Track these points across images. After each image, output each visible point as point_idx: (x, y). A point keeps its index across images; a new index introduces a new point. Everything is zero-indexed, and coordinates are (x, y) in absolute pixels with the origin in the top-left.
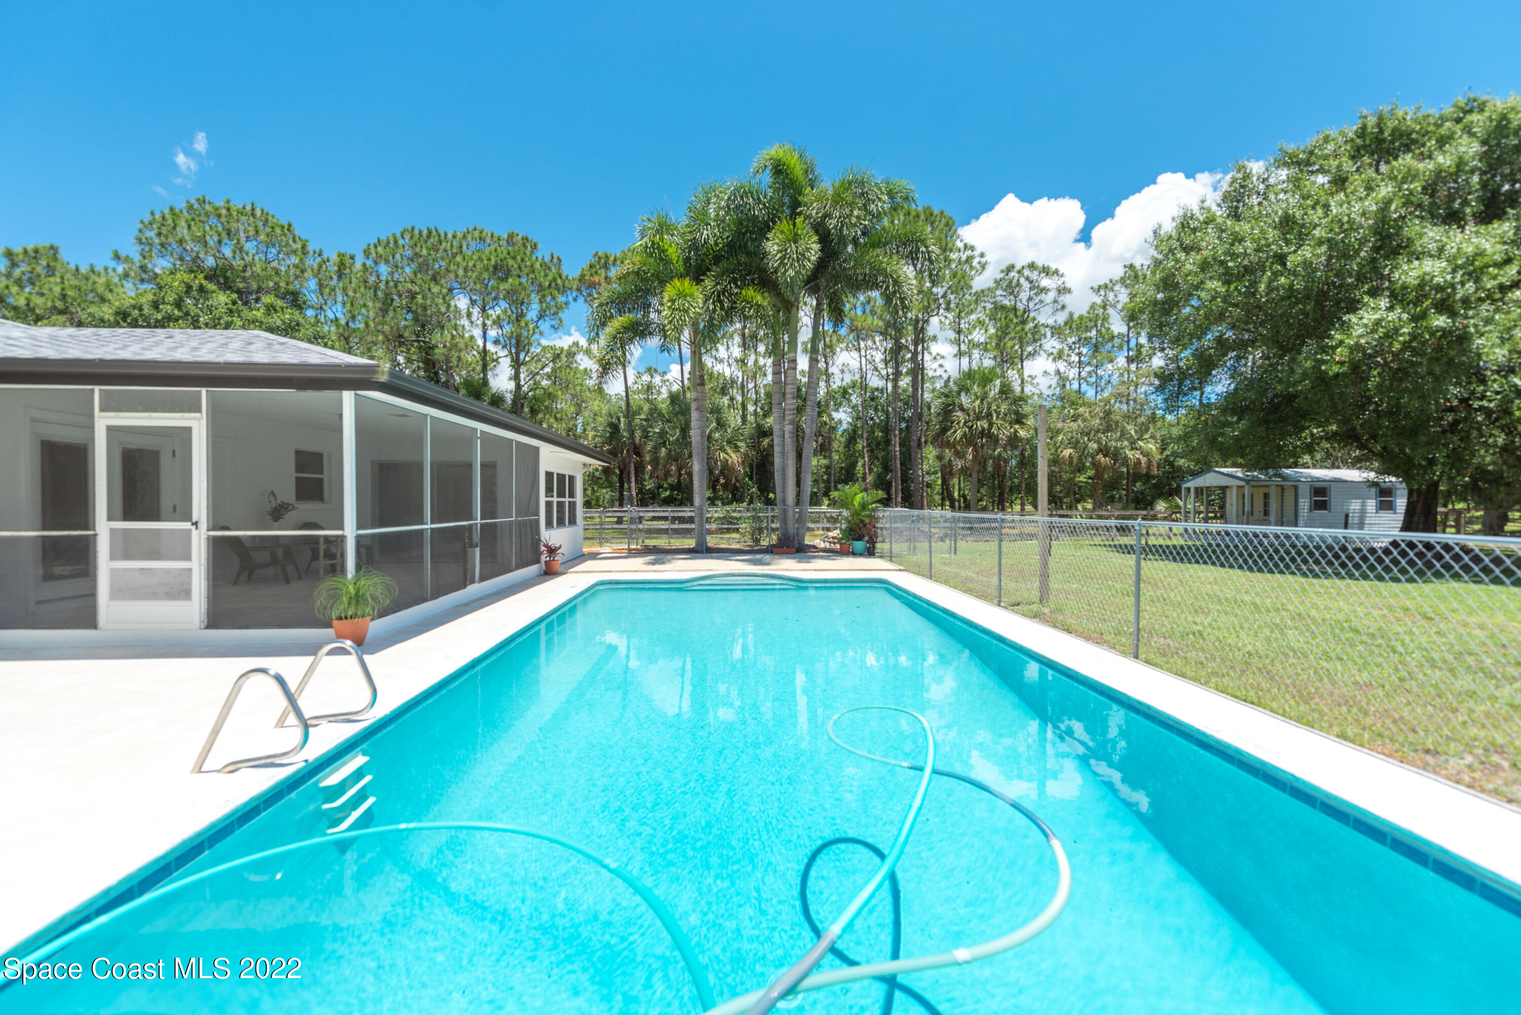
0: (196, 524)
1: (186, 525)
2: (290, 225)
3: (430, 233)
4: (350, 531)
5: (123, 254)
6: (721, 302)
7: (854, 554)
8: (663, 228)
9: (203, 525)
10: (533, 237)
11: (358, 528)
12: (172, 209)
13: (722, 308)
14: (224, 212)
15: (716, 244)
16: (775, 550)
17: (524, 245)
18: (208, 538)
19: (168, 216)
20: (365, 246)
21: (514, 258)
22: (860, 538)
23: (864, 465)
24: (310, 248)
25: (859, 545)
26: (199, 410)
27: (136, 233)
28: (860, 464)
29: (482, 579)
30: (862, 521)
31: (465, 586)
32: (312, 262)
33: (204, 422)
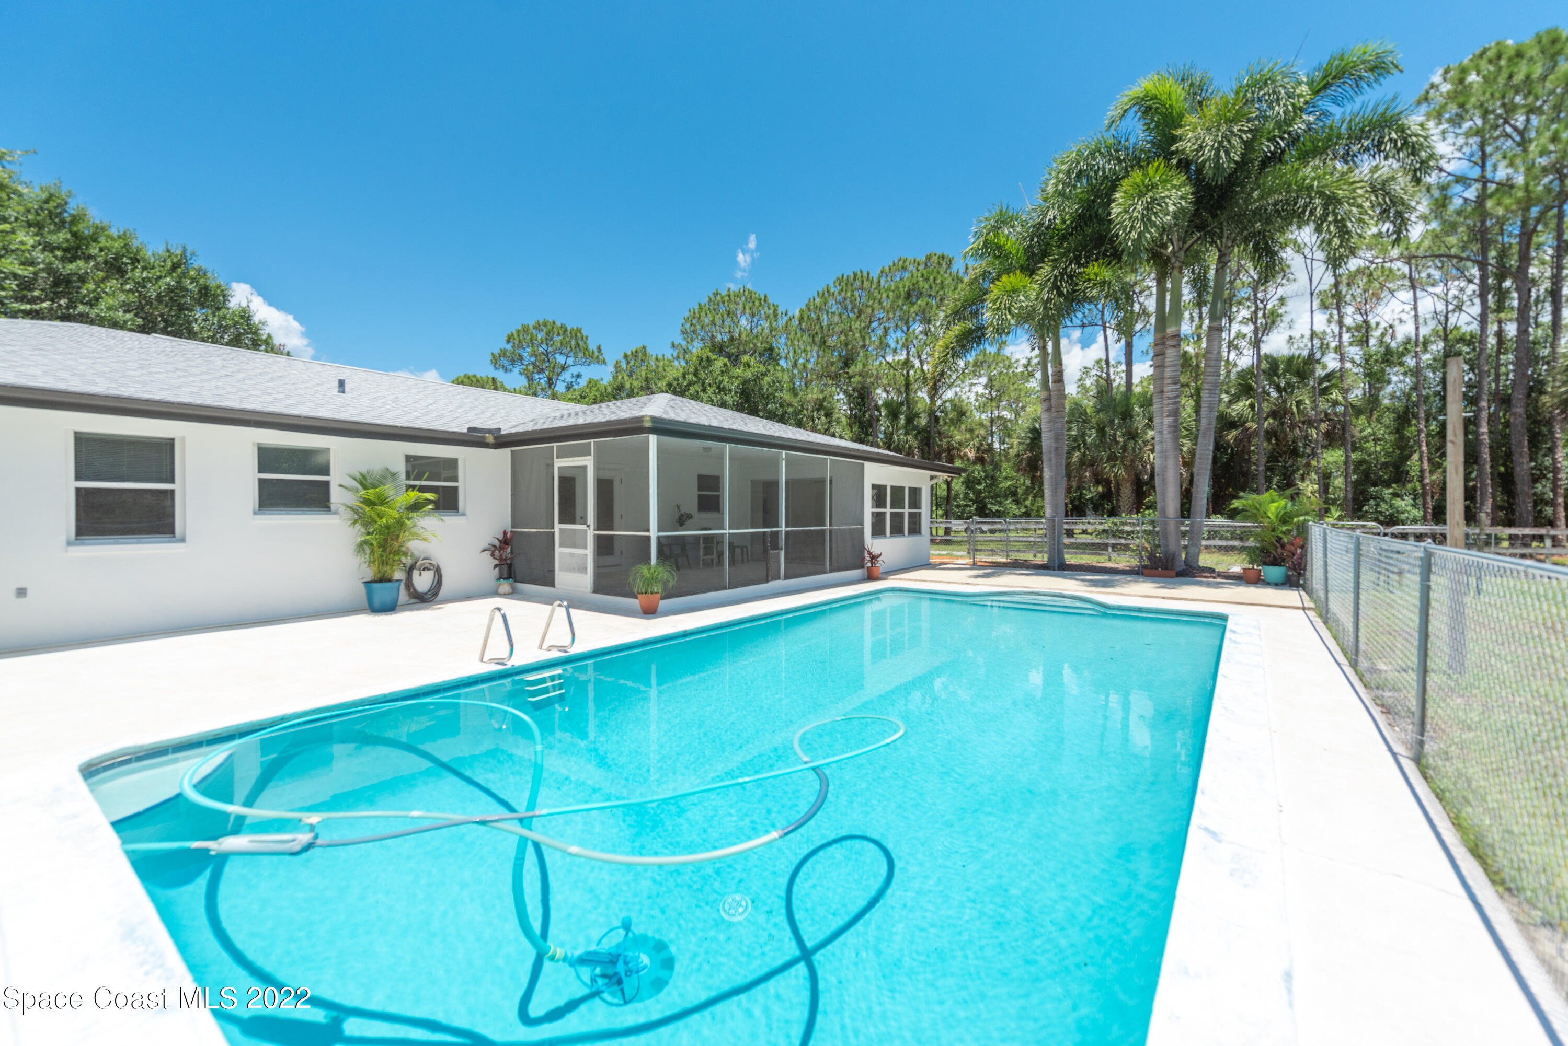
0: (588, 526)
1: (584, 527)
2: (765, 297)
3: (855, 275)
4: (654, 533)
5: (676, 343)
6: (1058, 289)
7: (1267, 584)
8: (1004, 220)
9: (592, 527)
10: (949, 253)
11: (659, 531)
12: (699, 305)
13: (1060, 294)
14: (727, 298)
15: (1063, 221)
16: (1145, 571)
17: (939, 264)
18: (594, 535)
19: (696, 311)
20: (807, 302)
21: (927, 279)
22: (1275, 562)
23: (1421, 459)
24: (780, 310)
25: (1274, 572)
26: (590, 455)
27: (680, 327)
28: (1416, 456)
29: (787, 577)
30: (1279, 540)
31: (767, 581)
32: (782, 322)
33: (592, 461)
